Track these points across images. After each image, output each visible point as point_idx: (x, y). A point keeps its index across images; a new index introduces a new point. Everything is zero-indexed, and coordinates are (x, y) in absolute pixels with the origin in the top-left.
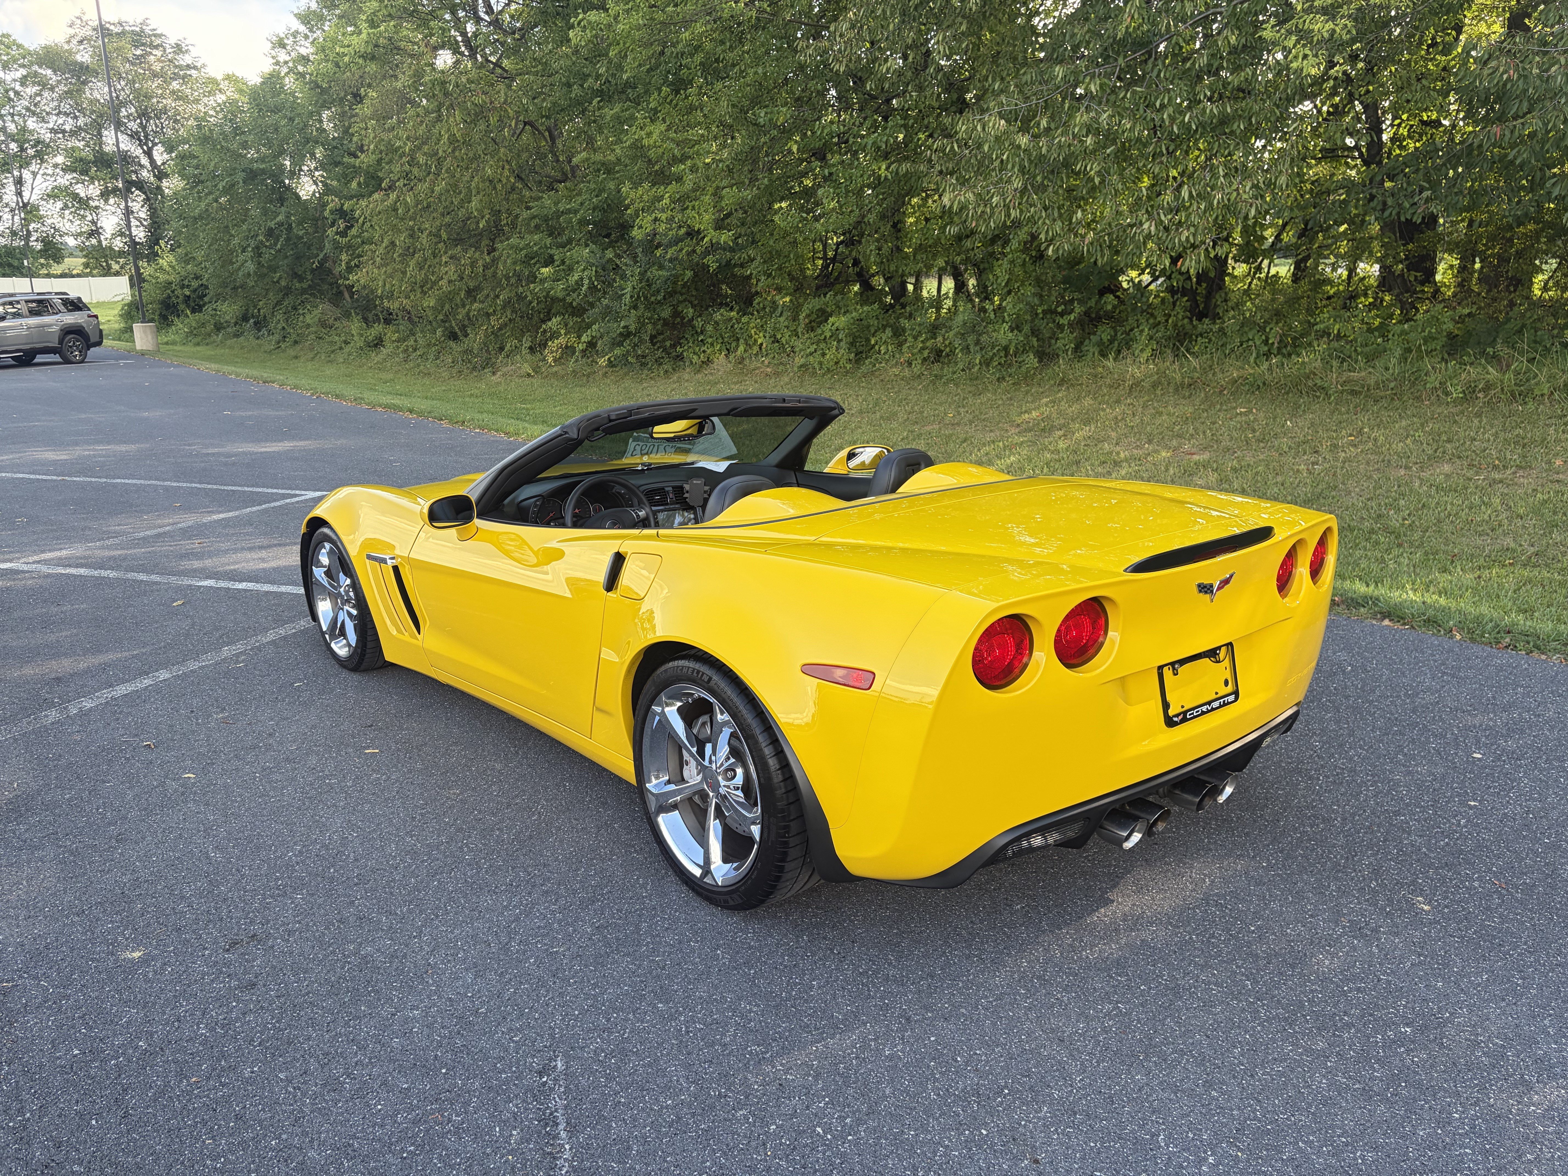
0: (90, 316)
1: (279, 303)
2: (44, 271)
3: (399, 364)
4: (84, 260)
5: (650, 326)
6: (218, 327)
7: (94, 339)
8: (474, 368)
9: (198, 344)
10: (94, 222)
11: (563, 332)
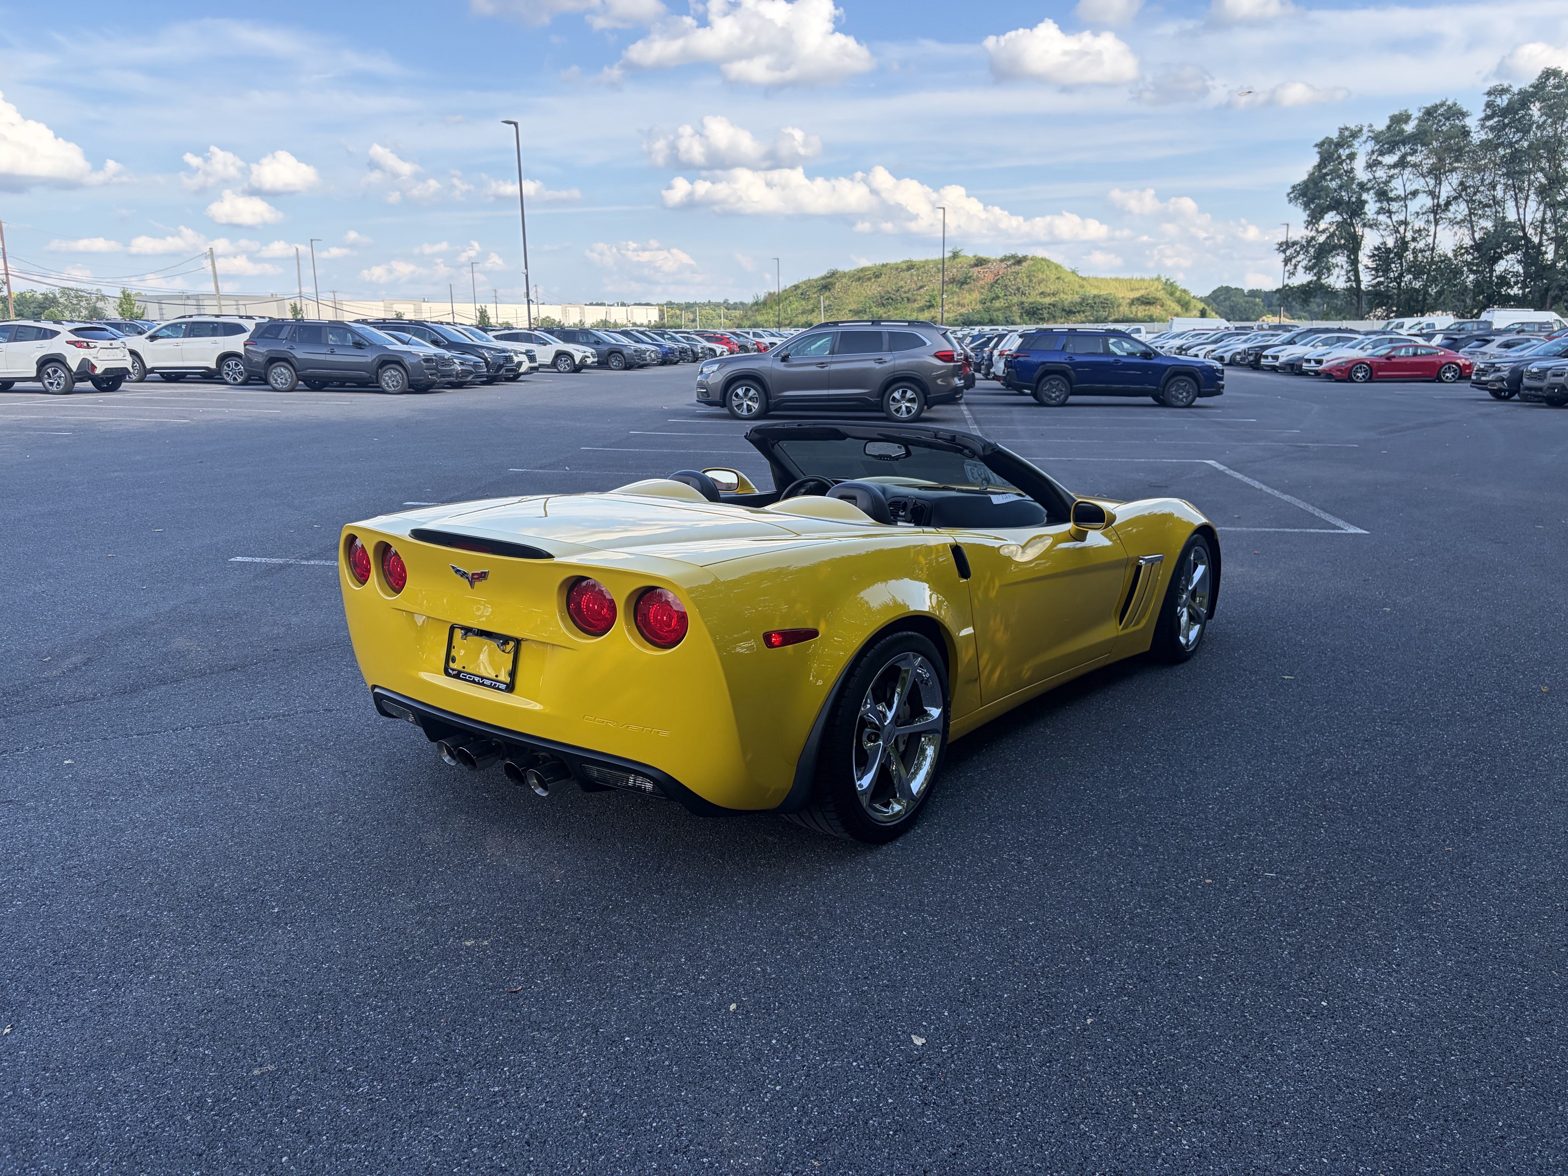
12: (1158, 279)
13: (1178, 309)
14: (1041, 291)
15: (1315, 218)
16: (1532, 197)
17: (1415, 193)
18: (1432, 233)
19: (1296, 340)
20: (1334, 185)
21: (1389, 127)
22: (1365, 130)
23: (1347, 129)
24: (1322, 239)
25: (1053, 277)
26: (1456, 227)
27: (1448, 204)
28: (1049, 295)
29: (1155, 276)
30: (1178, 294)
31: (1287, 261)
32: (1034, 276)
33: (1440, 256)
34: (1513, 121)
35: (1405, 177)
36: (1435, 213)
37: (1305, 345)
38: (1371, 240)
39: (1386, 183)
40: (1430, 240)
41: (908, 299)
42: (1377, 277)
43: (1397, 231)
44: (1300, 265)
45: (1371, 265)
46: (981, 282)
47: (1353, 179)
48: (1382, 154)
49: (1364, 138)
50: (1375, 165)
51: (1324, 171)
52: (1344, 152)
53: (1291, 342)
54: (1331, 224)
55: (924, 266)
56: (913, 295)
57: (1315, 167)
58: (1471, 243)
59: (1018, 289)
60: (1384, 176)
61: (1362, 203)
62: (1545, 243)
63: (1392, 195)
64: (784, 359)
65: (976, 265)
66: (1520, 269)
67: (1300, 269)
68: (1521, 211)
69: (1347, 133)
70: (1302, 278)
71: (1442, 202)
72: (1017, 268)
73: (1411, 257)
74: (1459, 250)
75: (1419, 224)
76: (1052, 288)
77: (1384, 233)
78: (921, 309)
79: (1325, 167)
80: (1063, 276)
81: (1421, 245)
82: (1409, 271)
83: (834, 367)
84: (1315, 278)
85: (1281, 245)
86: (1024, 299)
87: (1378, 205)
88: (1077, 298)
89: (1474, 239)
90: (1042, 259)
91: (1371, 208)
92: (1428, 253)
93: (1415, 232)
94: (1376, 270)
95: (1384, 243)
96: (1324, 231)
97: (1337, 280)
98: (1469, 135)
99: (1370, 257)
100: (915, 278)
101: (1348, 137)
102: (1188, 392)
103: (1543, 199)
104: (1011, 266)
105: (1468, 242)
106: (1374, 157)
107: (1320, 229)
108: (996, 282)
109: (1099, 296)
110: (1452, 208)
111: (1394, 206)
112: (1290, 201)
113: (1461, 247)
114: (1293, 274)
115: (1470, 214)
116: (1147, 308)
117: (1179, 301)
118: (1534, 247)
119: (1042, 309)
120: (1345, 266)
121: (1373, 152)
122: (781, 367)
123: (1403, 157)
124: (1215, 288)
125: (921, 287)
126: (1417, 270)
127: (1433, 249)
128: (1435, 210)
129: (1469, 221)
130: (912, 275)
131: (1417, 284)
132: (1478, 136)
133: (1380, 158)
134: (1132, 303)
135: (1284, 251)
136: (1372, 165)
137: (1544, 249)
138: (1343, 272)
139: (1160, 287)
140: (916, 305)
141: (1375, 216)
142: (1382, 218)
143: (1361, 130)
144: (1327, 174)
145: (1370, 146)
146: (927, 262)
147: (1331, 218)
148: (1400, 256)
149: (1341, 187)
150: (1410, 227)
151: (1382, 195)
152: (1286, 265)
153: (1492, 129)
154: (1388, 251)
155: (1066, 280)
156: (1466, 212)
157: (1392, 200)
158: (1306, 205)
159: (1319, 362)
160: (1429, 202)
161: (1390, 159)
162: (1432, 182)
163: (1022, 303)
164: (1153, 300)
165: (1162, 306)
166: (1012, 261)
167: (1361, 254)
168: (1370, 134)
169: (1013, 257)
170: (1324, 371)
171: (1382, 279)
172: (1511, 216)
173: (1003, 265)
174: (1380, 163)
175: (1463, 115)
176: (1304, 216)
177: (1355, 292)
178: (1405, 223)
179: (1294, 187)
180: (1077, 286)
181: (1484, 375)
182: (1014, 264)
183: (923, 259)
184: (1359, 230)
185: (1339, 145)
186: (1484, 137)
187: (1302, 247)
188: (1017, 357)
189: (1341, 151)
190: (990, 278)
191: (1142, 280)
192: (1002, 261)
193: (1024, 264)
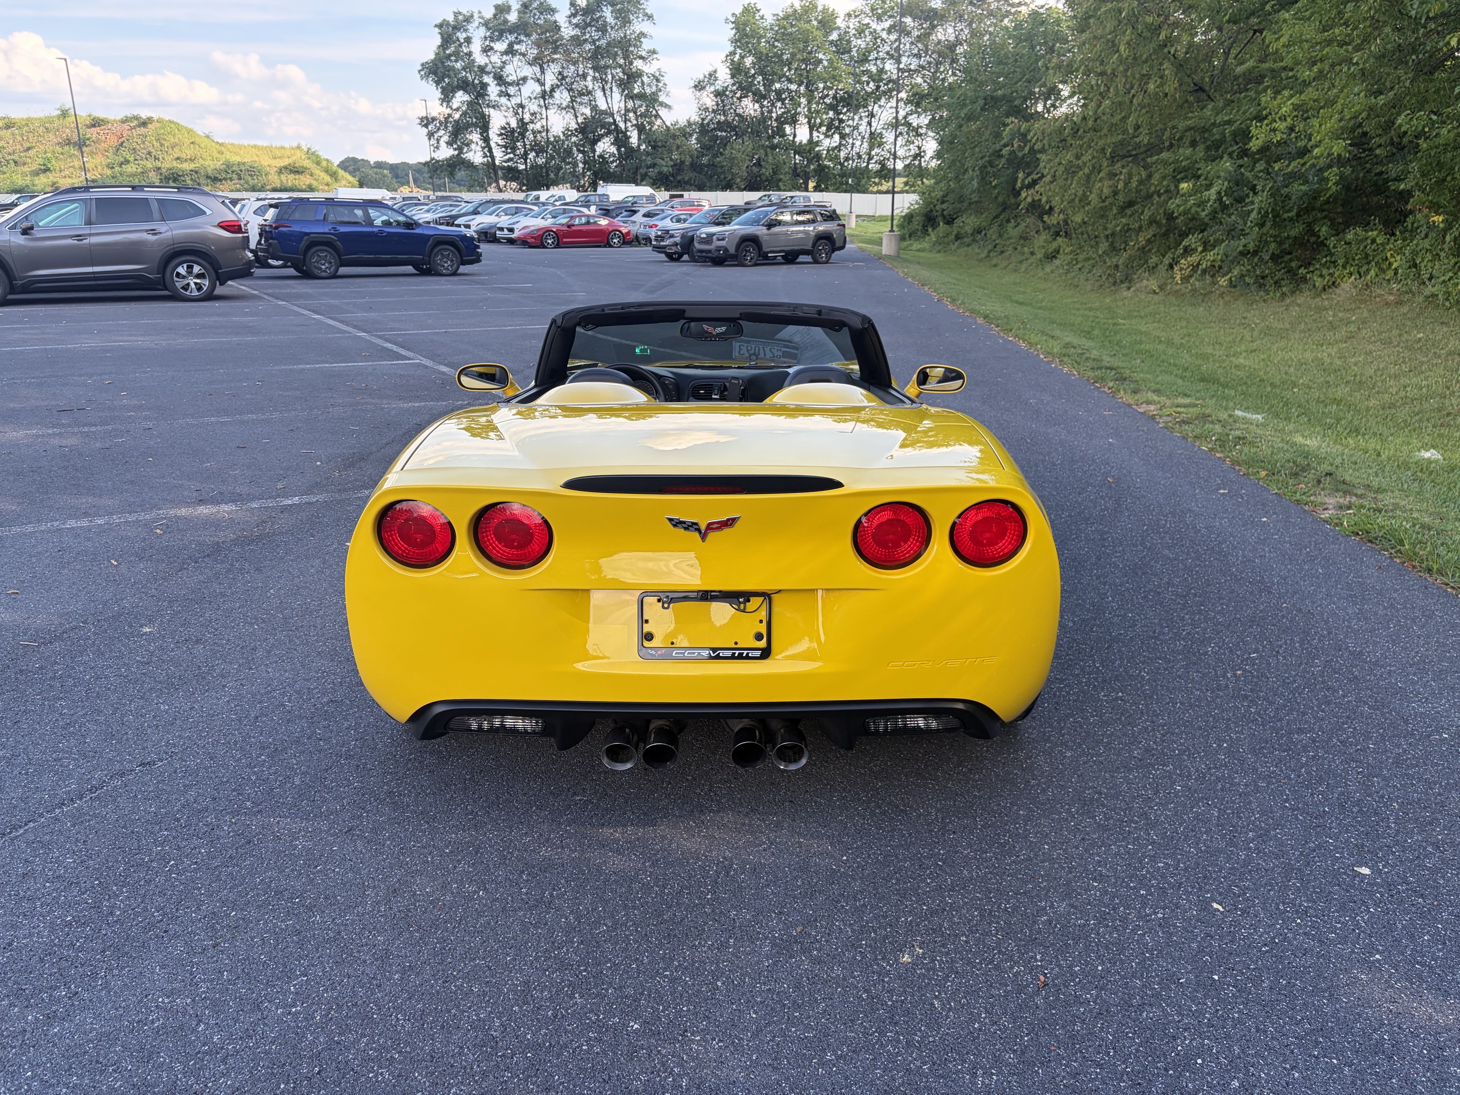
0: (839, 225)
1: (997, 217)
2: (875, 189)
3: (1060, 276)
4: (905, 179)
5: (1273, 246)
6: (958, 237)
7: (838, 244)
8: (1115, 284)
9: (939, 252)
10: (919, 148)
11: (1200, 249)
12: (299, 147)
13: (327, 179)
14: (176, 156)
15: (447, 97)
16: (615, 89)
17: (525, 79)
18: (544, 116)
19: (479, 209)
20: (459, 65)
21: (495, 15)
22: (476, 16)
23: (460, 13)
24: (457, 116)
25: (187, 142)
26: (564, 112)
27: (552, 90)
28: (186, 160)
29: (295, 145)
30: (324, 164)
31: (430, 135)
32: (165, 140)
33: (555, 137)
34: (593, 20)
35: (515, 63)
36: (543, 97)
37: (491, 214)
38: (497, 120)
39: (502, 68)
40: (544, 122)
41: (15, 162)
42: (507, 154)
43: (517, 113)
44: (442, 140)
45: (501, 142)
46: (104, 145)
47: (473, 61)
48: (492, 40)
49: (476, 24)
50: (489, 50)
51: (448, 52)
52: (461, 36)
53: (475, 212)
54: (463, 103)
55: (27, 125)
56: (20, 157)
57: (439, 47)
58: (577, 126)
59: (149, 153)
60: (499, 61)
61: (484, 86)
62: (630, 129)
63: (509, 80)
64: (25, 232)
65: (94, 126)
66: (613, 149)
67: (442, 143)
68: (609, 100)
69: (461, 18)
70: (445, 153)
71: (548, 89)
72: (143, 130)
73: (531, 137)
74: (568, 133)
75: (533, 107)
76: (189, 153)
77: (506, 114)
78: (36, 173)
79: (447, 48)
80: (198, 140)
81: (538, 126)
82: (532, 150)
83: (94, 240)
84: (456, 152)
85: (422, 119)
86: (159, 164)
87: (499, 88)
88: (218, 165)
89: (577, 123)
90: (170, 122)
91: (493, 90)
92: (544, 134)
93: (532, 114)
94: (506, 147)
95: (508, 124)
96: (457, 109)
97: (476, 156)
98: (559, 29)
99: (499, 135)
100: (20, 138)
101: (462, 22)
102: (452, 261)
103: (623, 91)
104: (134, 128)
105: (573, 126)
106: (487, 43)
107: (454, 107)
108: (121, 144)
109: (244, 164)
110: (557, 94)
111: (512, 90)
112: (422, 78)
113: (568, 130)
114: (437, 148)
115: (572, 101)
116: (297, 177)
117: (326, 171)
118: (622, 132)
119: (183, 176)
120: (480, 143)
121: (486, 38)
122: (19, 240)
123: (511, 45)
124: (343, 159)
125: (29, 149)
126: (539, 149)
127: (547, 131)
128: (544, 95)
129: (571, 107)
130: (13, 134)
131: (541, 161)
132: (567, 31)
133: (492, 44)
134: (280, 172)
135: (426, 126)
136: (487, 50)
137: (629, 133)
138: (479, 148)
139: (303, 157)
140: (26, 169)
141: (497, 98)
142: (503, 100)
143: (472, 16)
144: (450, 55)
145: (482, 32)
146: (29, 120)
147: (461, 98)
148: (523, 135)
149: (464, 69)
150: (526, 110)
151: (500, 79)
152: (430, 139)
153: (577, 26)
154: (513, 131)
155: (202, 145)
156: (569, 99)
157: (510, 84)
158: (437, 83)
159: (511, 230)
160: (538, 89)
161: (501, 46)
162: (537, 69)
163: (159, 168)
164: (301, 170)
165: (311, 175)
166: (135, 123)
167: (491, 132)
168: (481, 20)
169: (136, 118)
170: (519, 238)
171: (512, 156)
172: (602, 105)
173: (126, 126)
174: (492, 48)
175: (553, 11)
176: (437, 94)
177: (491, 167)
178: (522, 106)
179: (422, 65)
180: (215, 152)
181: (663, 241)
182: (139, 126)
183: (25, 116)
184: (486, 111)
185: (456, 28)
186: (573, 33)
187: (441, 123)
188: (276, 228)
189: (459, 34)
190: (114, 142)
191: (282, 148)
192: (123, 121)
193: (150, 126)
